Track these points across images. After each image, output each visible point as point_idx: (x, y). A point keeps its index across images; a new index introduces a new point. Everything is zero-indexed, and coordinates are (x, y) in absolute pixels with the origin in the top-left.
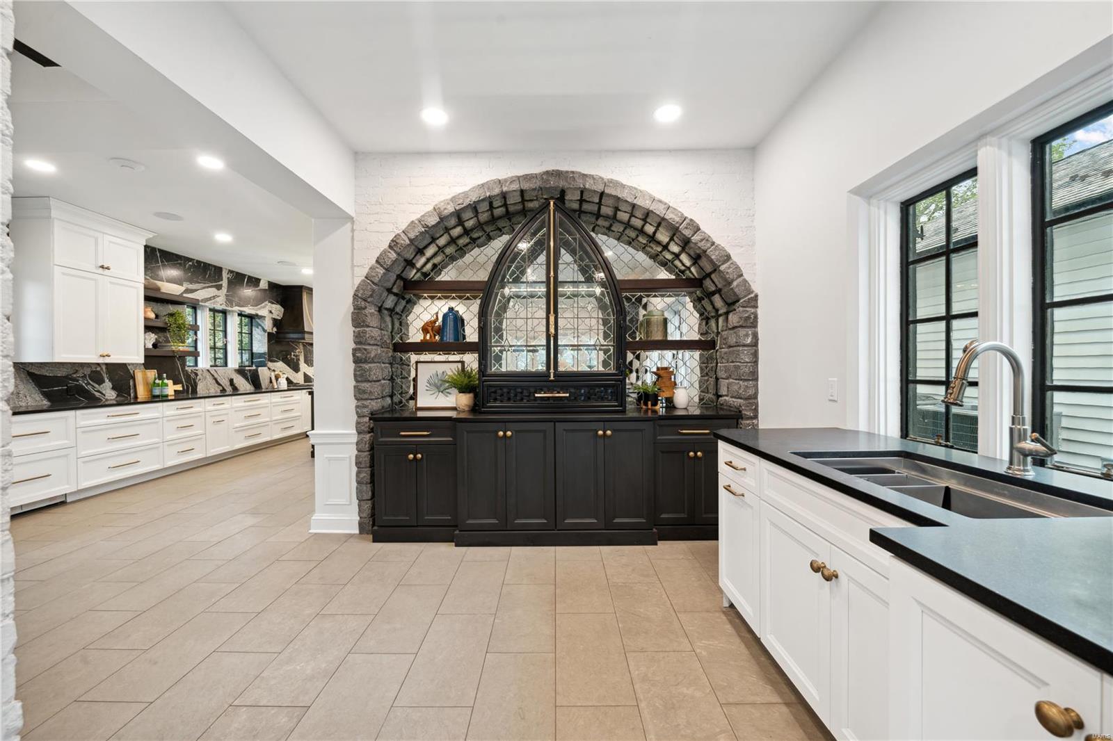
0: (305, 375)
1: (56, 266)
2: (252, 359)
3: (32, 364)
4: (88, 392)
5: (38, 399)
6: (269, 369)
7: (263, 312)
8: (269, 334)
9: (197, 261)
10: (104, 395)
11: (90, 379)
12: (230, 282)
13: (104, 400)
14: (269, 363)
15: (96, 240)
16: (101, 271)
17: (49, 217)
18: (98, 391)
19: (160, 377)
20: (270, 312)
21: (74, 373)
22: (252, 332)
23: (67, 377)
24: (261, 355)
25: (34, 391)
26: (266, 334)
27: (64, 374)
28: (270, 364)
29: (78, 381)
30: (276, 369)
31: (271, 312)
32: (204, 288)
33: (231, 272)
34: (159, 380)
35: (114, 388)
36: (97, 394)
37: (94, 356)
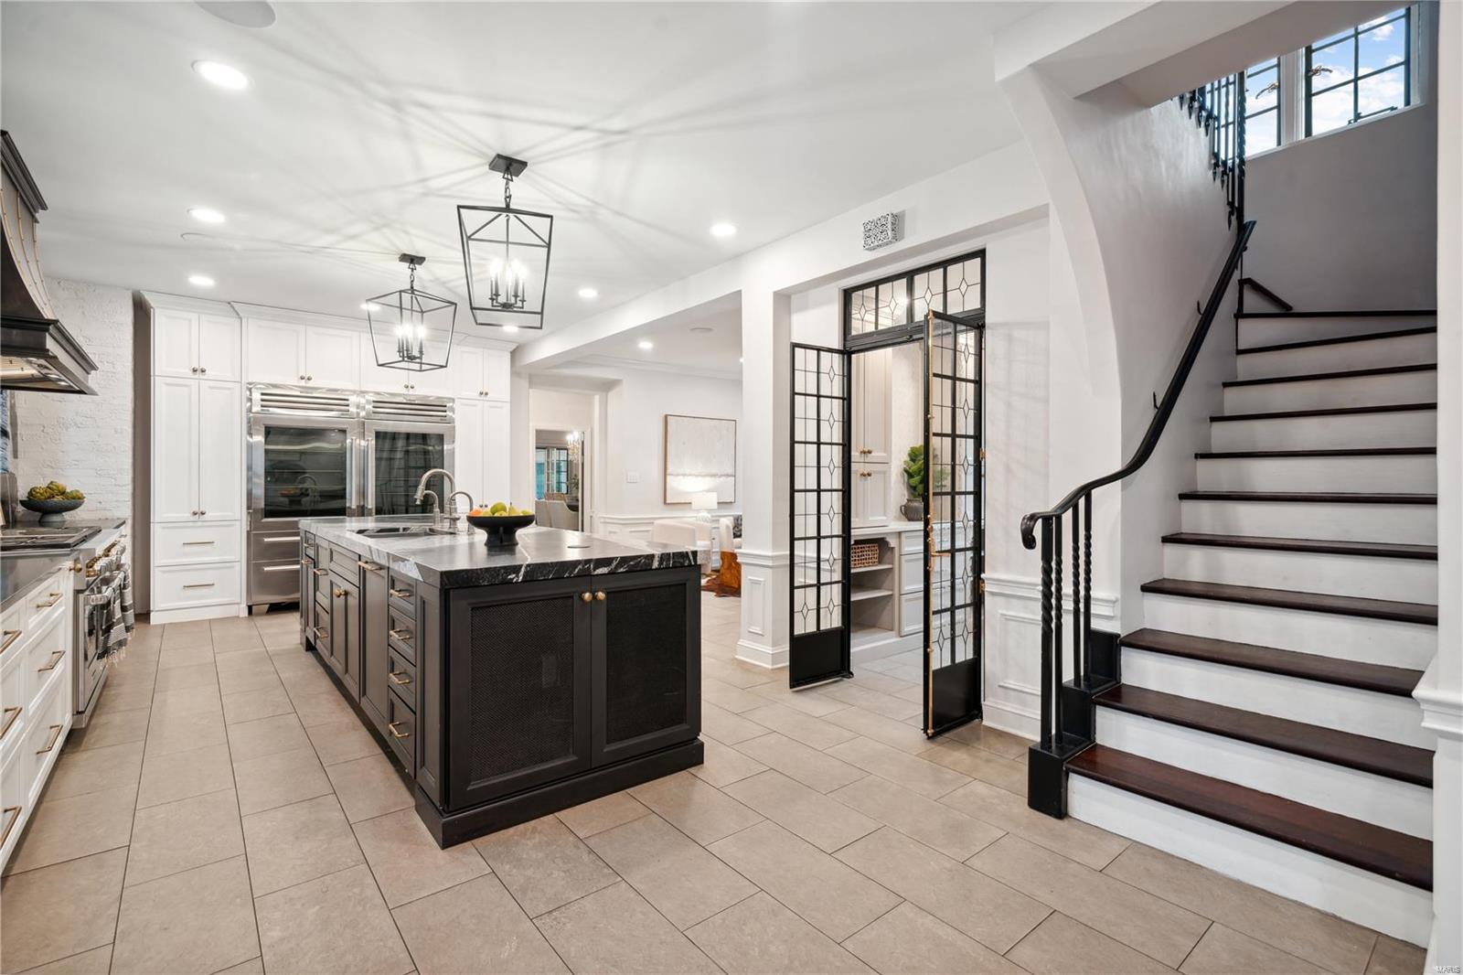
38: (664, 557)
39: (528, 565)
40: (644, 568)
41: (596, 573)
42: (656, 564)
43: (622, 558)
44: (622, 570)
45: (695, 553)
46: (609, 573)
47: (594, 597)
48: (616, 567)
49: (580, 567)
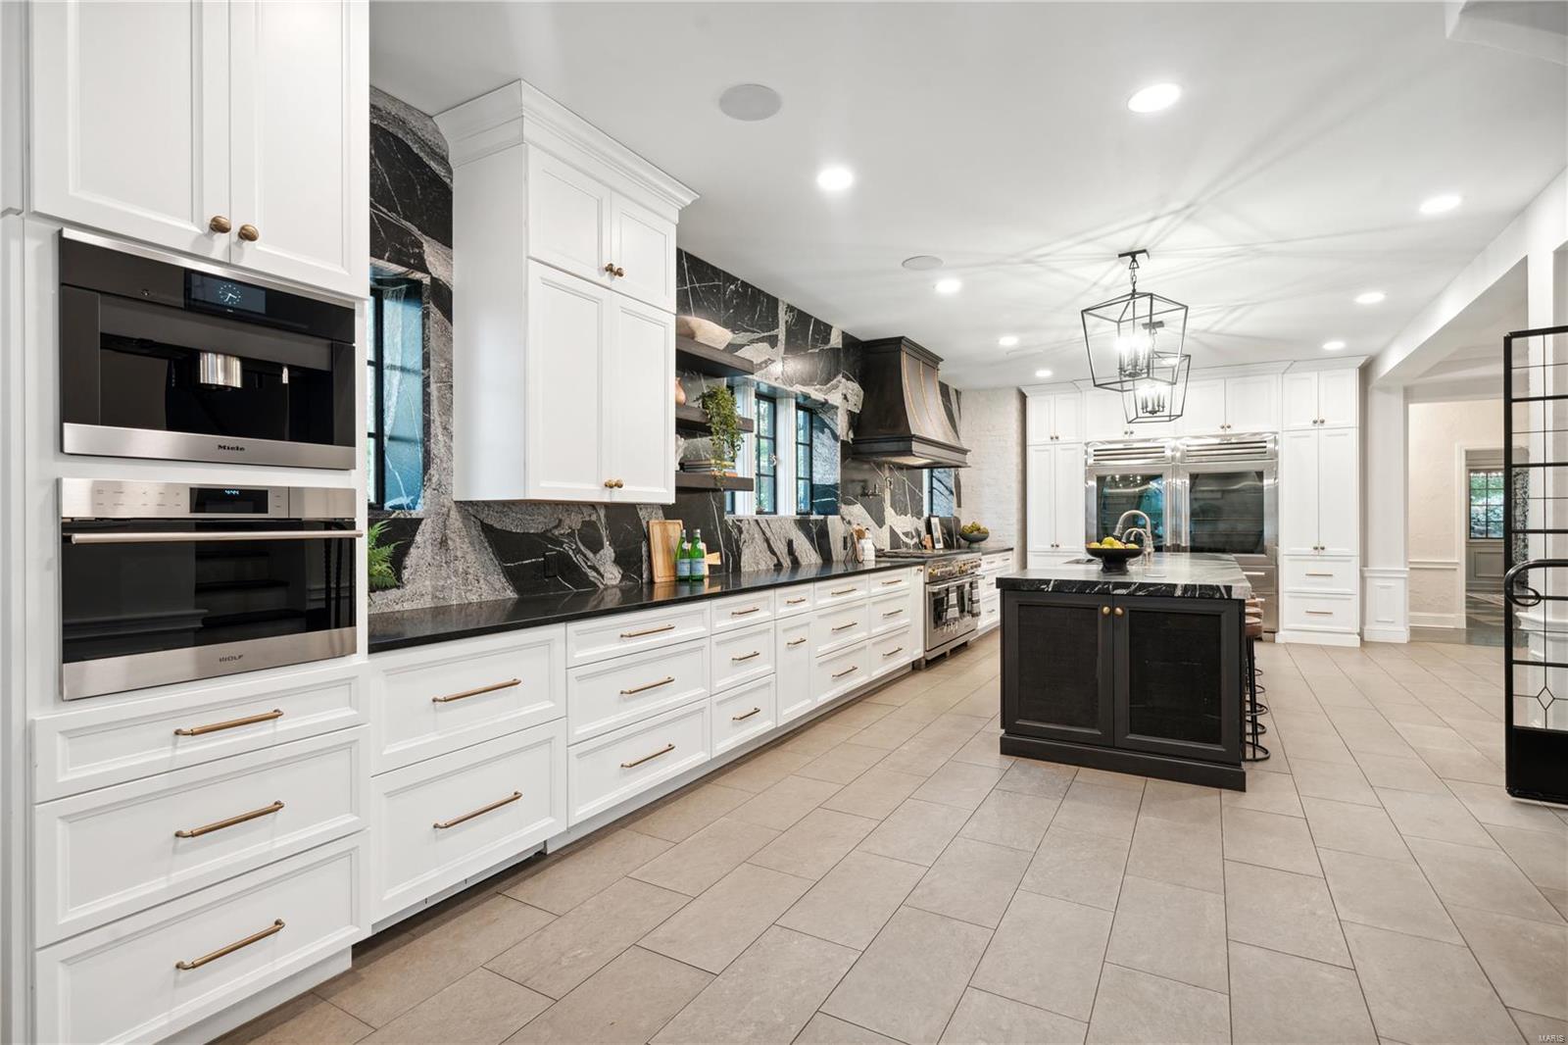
0: (893, 532)
1: (530, 261)
2: (812, 498)
3: (487, 504)
4: (576, 568)
5: (498, 586)
6: (843, 519)
7: (835, 399)
8: (844, 443)
9: (742, 282)
10: (602, 577)
11: (581, 541)
12: (790, 333)
13: (602, 587)
14: (843, 506)
15: (600, 202)
16: (606, 278)
17: (520, 140)
18: (594, 568)
19: (691, 538)
20: (844, 396)
21: (556, 527)
22: (811, 440)
23: (544, 536)
24: (829, 490)
25: (492, 569)
26: (839, 444)
27: (540, 529)
28: (844, 509)
29: (561, 544)
30: (852, 521)
31: (845, 398)
32: (752, 342)
33: (791, 308)
34: (688, 542)
35: (617, 561)
36: (592, 574)
37: (592, 487)
38: (1186, 588)
39: (1056, 580)
40: (1164, 594)
41: (1115, 592)
42: (1178, 593)
43: (1141, 584)
44: (1140, 593)
45: (1229, 589)
46: (1127, 595)
47: (1112, 610)
48: (1136, 590)
49: (1100, 586)
